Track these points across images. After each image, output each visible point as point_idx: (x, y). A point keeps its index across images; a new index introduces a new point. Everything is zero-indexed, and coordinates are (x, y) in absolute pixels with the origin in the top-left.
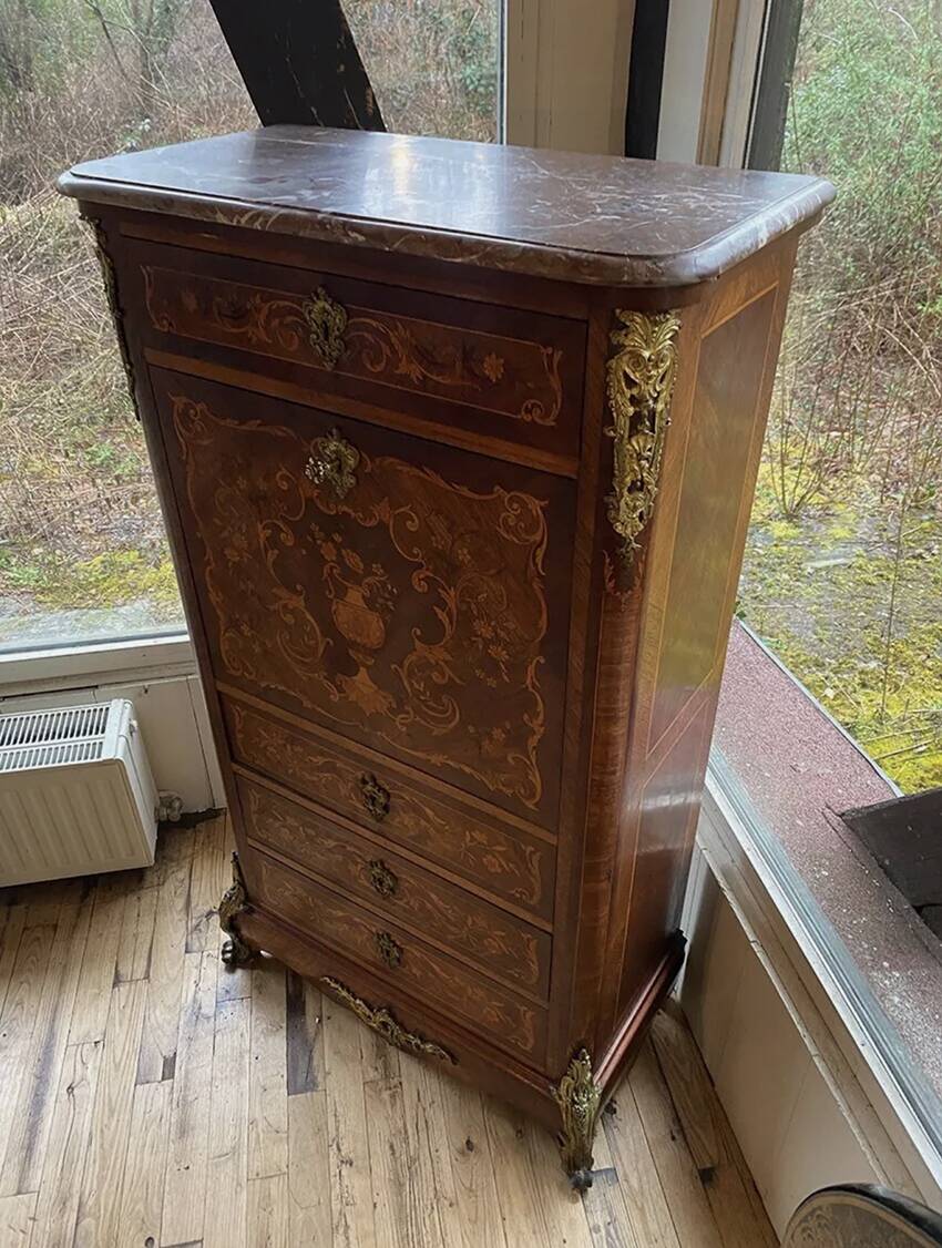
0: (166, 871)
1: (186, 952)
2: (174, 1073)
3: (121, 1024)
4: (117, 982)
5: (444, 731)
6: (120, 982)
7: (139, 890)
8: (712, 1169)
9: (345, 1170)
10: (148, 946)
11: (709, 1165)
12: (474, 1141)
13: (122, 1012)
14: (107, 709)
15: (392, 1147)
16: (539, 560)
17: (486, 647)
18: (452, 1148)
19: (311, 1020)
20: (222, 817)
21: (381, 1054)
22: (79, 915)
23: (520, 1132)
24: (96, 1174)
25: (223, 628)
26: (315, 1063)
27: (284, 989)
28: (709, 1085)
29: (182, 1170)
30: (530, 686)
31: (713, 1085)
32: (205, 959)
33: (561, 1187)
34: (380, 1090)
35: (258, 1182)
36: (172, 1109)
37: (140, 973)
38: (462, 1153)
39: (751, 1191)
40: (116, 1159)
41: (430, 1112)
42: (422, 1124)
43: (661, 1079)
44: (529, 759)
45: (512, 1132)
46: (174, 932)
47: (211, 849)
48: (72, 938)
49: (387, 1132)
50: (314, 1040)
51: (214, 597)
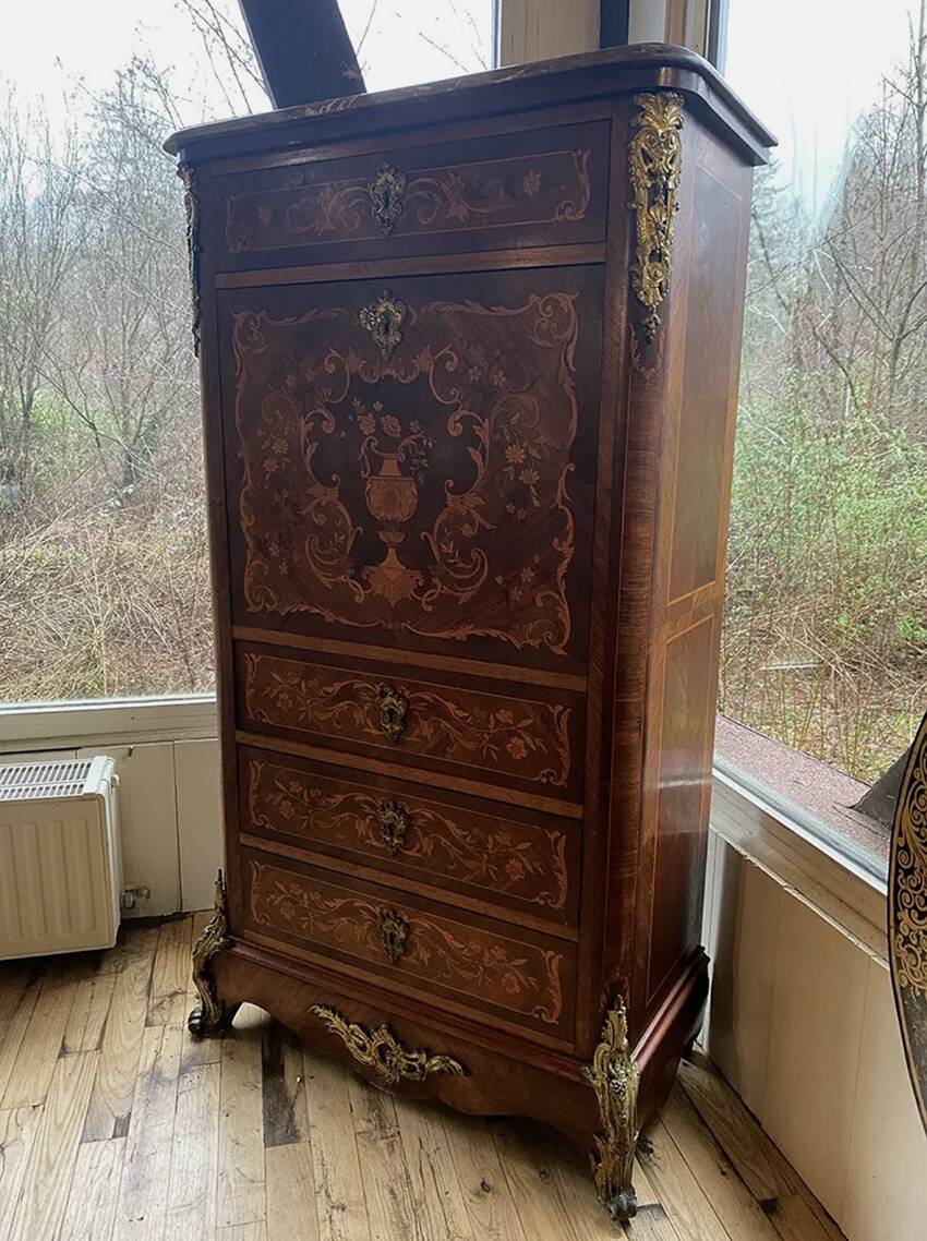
0: (125, 962)
1: (146, 1026)
2: (127, 1131)
3: (65, 1090)
4: (64, 1052)
5: (473, 593)
6: (67, 1053)
7: (94, 976)
8: (775, 1200)
9: (336, 1215)
10: (102, 1023)
11: (769, 1197)
12: (490, 1181)
13: (67, 1079)
14: (89, 766)
15: (392, 1191)
16: (570, 358)
17: (517, 474)
18: (464, 1189)
19: (291, 1080)
20: (190, 920)
21: (374, 1106)
22: (22, 999)
23: (544, 1172)
24: (27, 1226)
25: (249, 558)
26: (297, 1118)
27: (260, 1055)
28: (755, 1125)
29: (135, 1220)
30: (560, 504)
31: (759, 1124)
32: (168, 1032)
33: (599, 1223)
34: (375, 1140)
35: (229, 1230)
36: (124, 1164)
37: (91, 1046)
38: (477, 1194)
39: (823, 1219)
40: (53, 1212)
41: (435, 1158)
42: (427, 1169)
43: (700, 1123)
44: (560, 595)
45: (534, 1174)
46: (132, 1009)
47: (176, 944)
48: (13, 1017)
49: (386, 1178)
50: (296, 1097)
51: (246, 522)
